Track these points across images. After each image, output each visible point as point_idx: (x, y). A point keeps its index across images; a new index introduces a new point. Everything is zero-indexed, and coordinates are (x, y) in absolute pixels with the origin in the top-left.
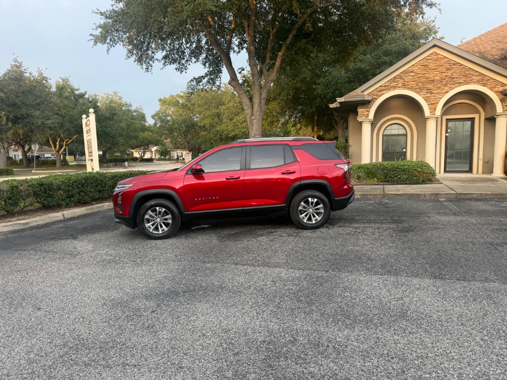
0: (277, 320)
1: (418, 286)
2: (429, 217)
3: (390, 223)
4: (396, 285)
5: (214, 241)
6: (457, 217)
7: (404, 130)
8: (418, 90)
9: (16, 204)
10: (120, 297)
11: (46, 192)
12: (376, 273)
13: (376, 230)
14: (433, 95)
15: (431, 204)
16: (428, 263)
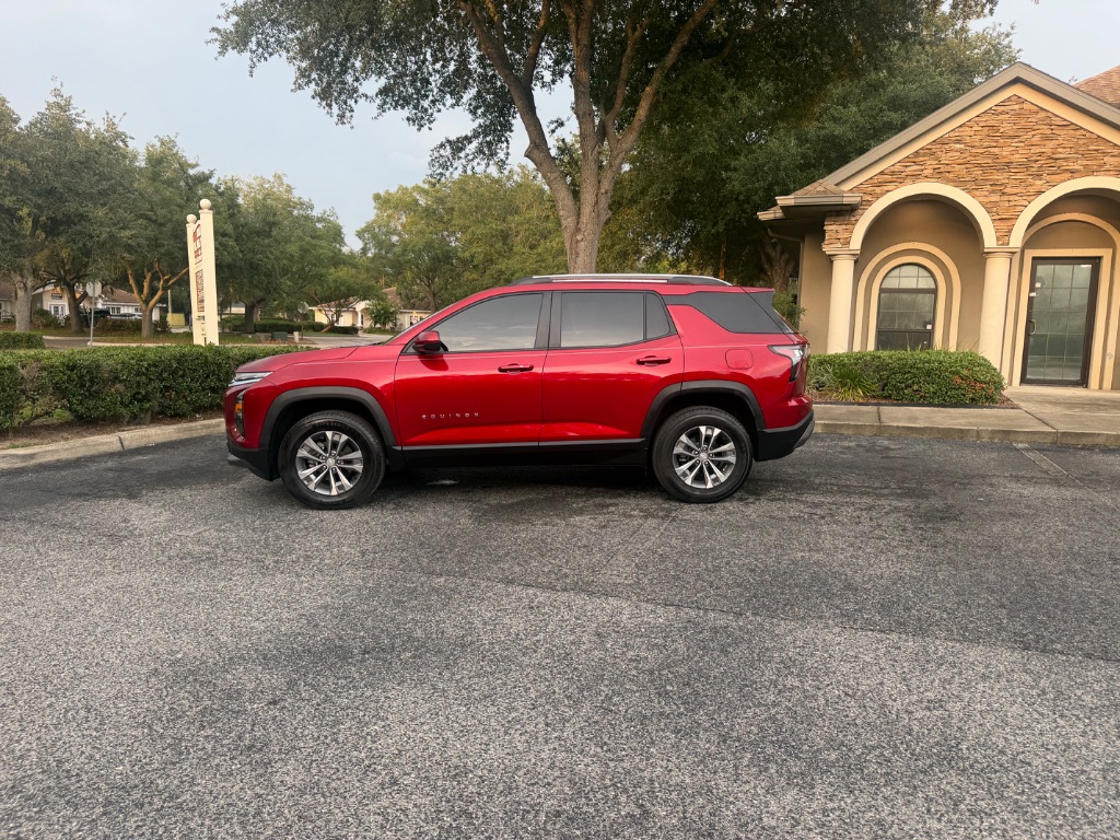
0: (599, 750)
1: (981, 669)
2: (992, 485)
3: (898, 495)
4: (923, 662)
5: (462, 521)
6: (1063, 490)
7: (931, 281)
8: (971, 186)
9: (10, 409)
10: (199, 655)
11: (83, 386)
12: (869, 626)
13: (864, 513)
14: (1006, 198)
15: (994, 455)
16: (1003, 606)
